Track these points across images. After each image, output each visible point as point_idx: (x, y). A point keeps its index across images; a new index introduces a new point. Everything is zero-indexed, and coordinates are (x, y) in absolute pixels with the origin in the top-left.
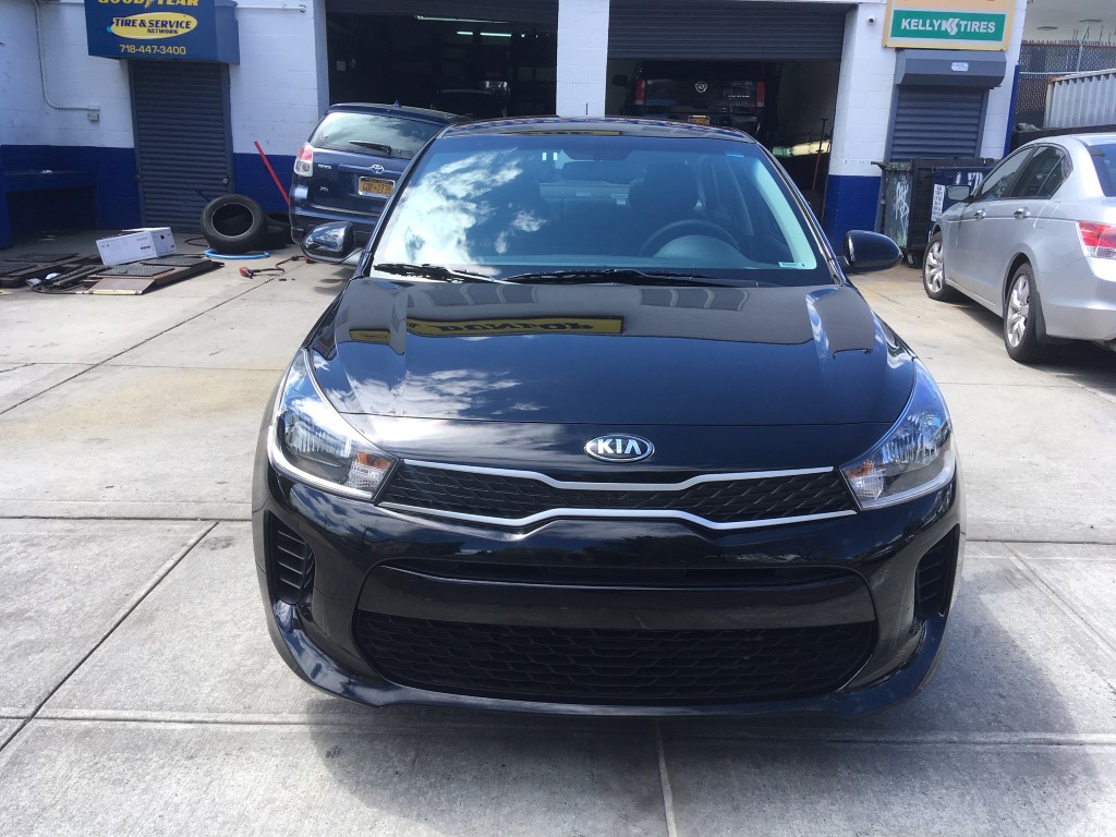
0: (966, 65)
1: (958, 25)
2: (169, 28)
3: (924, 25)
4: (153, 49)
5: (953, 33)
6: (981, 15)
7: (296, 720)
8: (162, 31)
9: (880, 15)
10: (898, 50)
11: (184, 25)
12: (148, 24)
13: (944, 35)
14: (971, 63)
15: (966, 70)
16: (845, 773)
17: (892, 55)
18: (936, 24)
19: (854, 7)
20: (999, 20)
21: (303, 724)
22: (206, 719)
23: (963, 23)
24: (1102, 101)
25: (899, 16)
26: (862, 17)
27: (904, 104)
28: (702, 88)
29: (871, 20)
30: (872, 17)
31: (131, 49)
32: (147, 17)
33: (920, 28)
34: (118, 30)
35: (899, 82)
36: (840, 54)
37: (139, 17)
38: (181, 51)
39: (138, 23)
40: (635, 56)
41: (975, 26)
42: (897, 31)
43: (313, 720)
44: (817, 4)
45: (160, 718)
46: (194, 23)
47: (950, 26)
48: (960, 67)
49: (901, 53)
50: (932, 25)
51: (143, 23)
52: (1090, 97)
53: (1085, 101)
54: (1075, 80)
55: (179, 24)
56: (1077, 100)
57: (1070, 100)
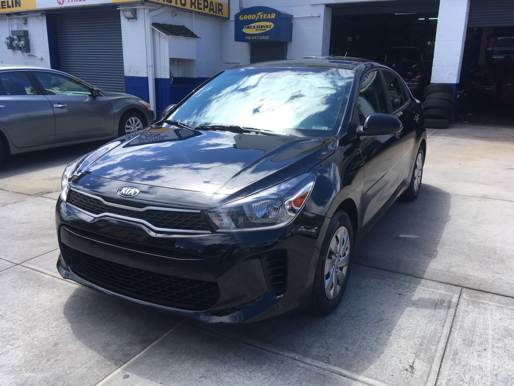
2: (263, 28)
4: (257, 38)
8: (261, 30)
11: (269, 27)
12: (256, 27)
31: (249, 38)
32: (256, 24)
34: (245, 30)
37: (253, 25)
38: (267, 38)
39: (252, 27)
40: (490, 25)
46: (273, 25)
51: (254, 27)
55: (267, 26)
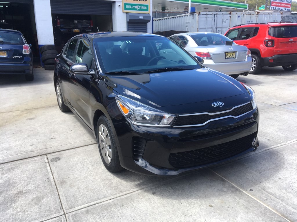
0: (142, 17)
1: (139, 7)
3: (131, 7)
5: (138, 9)
6: (143, 5)
7: (136, 190)
9: (121, 4)
10: (127, 13)
13: (136, 9)
14: (144, 17)
15: (143, 18)
16: (246, 164)
17: (125, 14)
18: (134, 7)
19: (114, 2)
20: (147, 6)
21: (138, 190)
22: (114, 197)
23: (140, 7)
24: (164, 25)
25: (126, 5)
26: (117, 4)
27: (129, 26)
28: (76, 22)
29: (119, 6)
30: (119, 5)
33: (131, 8)
35: (128, 21)
36: (112, 14)
41: (142, 8)
42: (126, 9)
43: (140, 189)
44: (107, 1)
45: (102, 201)
47: (137, 7)
48: (141, 18)
49: (127, 14)
50: (133, 7)
52: (161, 24)
53: (160, 25)
54: (157, 20)
56: (158, 25)
57: (157, 25)
